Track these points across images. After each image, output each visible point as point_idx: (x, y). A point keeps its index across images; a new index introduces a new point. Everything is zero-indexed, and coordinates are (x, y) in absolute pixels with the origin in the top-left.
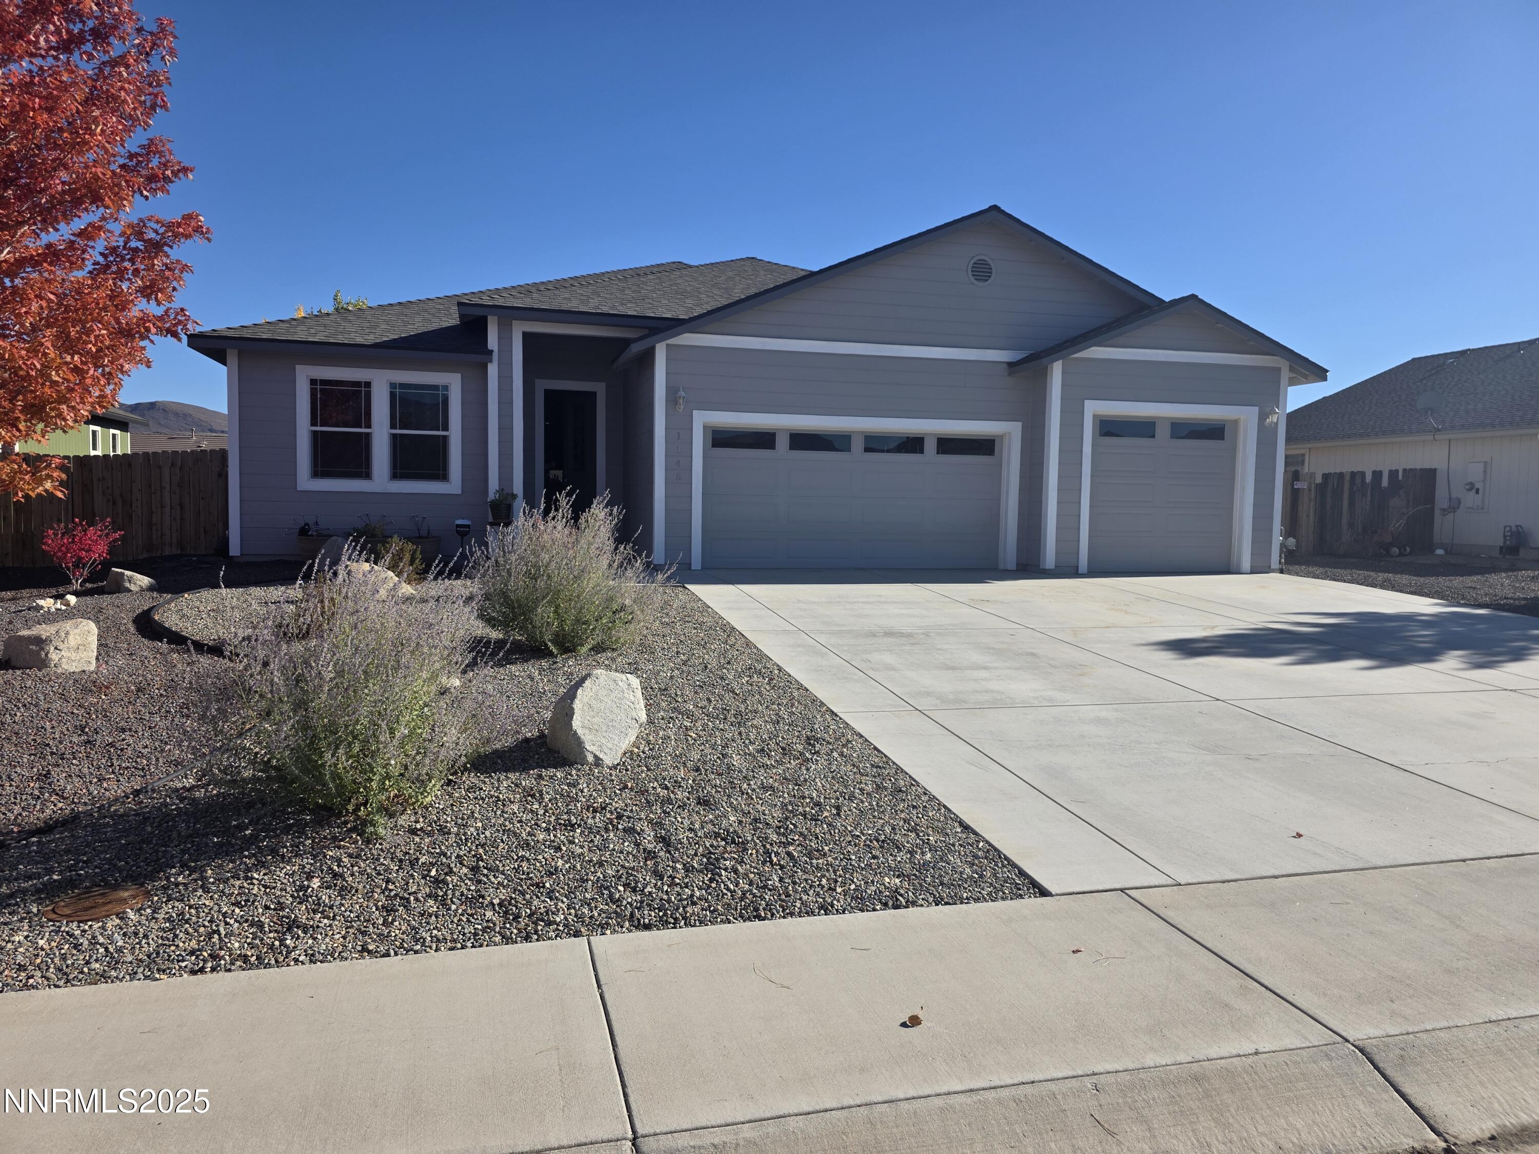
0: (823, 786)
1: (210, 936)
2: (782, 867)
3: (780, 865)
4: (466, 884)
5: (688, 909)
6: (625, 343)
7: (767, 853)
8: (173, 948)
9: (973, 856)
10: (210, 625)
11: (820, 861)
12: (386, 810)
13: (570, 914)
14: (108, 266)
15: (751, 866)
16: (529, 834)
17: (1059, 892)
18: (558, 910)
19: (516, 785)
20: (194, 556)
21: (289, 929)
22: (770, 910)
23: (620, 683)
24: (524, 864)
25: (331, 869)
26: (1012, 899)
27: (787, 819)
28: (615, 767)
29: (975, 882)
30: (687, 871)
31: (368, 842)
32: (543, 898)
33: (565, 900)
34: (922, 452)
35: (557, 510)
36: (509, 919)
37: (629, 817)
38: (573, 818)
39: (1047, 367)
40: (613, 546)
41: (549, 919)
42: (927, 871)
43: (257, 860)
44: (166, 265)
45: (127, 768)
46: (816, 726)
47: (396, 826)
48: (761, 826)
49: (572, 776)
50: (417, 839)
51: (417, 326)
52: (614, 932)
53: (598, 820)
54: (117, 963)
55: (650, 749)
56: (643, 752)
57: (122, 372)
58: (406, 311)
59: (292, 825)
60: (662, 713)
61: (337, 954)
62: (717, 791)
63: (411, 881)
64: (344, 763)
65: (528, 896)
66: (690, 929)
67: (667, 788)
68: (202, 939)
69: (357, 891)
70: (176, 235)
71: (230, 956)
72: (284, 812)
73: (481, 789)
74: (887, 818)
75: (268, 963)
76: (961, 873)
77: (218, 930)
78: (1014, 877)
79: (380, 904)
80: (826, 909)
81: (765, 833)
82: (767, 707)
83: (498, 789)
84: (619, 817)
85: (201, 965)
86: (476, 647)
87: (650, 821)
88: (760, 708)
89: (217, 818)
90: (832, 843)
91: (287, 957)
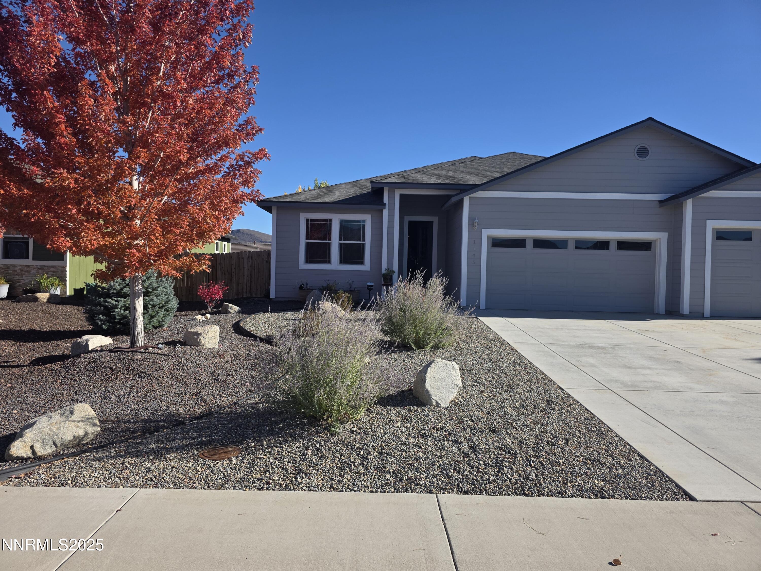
0: (558, 428)
1: (266, 472)
2: (537, 469)
3: (535, 467)
4: (377, 460)
5: (487, 486)
6: (449, 197)
7: (528, 460)
8: (250, 477)
9: (647, 474)
10: (263, 329)
11: (558, 468)
12: (340, 420)
13: (427, 481)
14: (229, 173)
15: (520, 467)
16: (406, 438)
17: (701, 499)
18: (421, 479)
19: (399, 413)
20: (256, 297)
21: (299, 473)
22: (531, 491)
23: (449, 366)
24: (404, 453)
25: (316, 446)
26: (672, 500)
27: (538, 443)
28: (446, 408)
29: (649, 488)
30: (486, 465)
31: (332, 435)
32: (413, 471)
33: (424, 473)
34: (609, 249)
35: (416, 279)
36: (397, 480)
37: (454, 435)
38: (427, 432)
39: (682, 203)
40: (443, 297)
41: (417, 483)
42: (620, 479)
43: (284, 439)
44: (251, 171)
45: (231, 392)
46: (552, 395)
47: (344, 428)
48: (524, 446)
49: (425, 411)
50: (354, 436)
51: (352, 193)
52: (449, 493)
53: (439, 435)
54: (228, 481)
55: (464, 401)
56: (461, 402)
57: (233, 218)
58: (347, 186)
59: (299, 424)
60: (469, 382)
61: (319, 488)
62: (499, 425)
63: (352, 456)
64: (323, 397)
65: (406, 470)
66: (488, 496)
67: (473, 421)
68: (262, 474)
69: (328, 458)
70: (256, 158)
71: (274, 483)
72: (295, 417)
73: (383, 414)
74: (595, 448)
75: (290, 489)
76: (640, 483)
77: (269, 470)
78: (673, 488)
79: (338, 465)
80: (562, 494)
81: (527, 450)
82: (524, 383)
83: (390, 414)
84: (450, 434)
85: (262, 486)
86: (381, 344)
87: (466, 438)
88: (521, 383)
89: (268, 418)
90: (564, 459)
91: (298, 487)
